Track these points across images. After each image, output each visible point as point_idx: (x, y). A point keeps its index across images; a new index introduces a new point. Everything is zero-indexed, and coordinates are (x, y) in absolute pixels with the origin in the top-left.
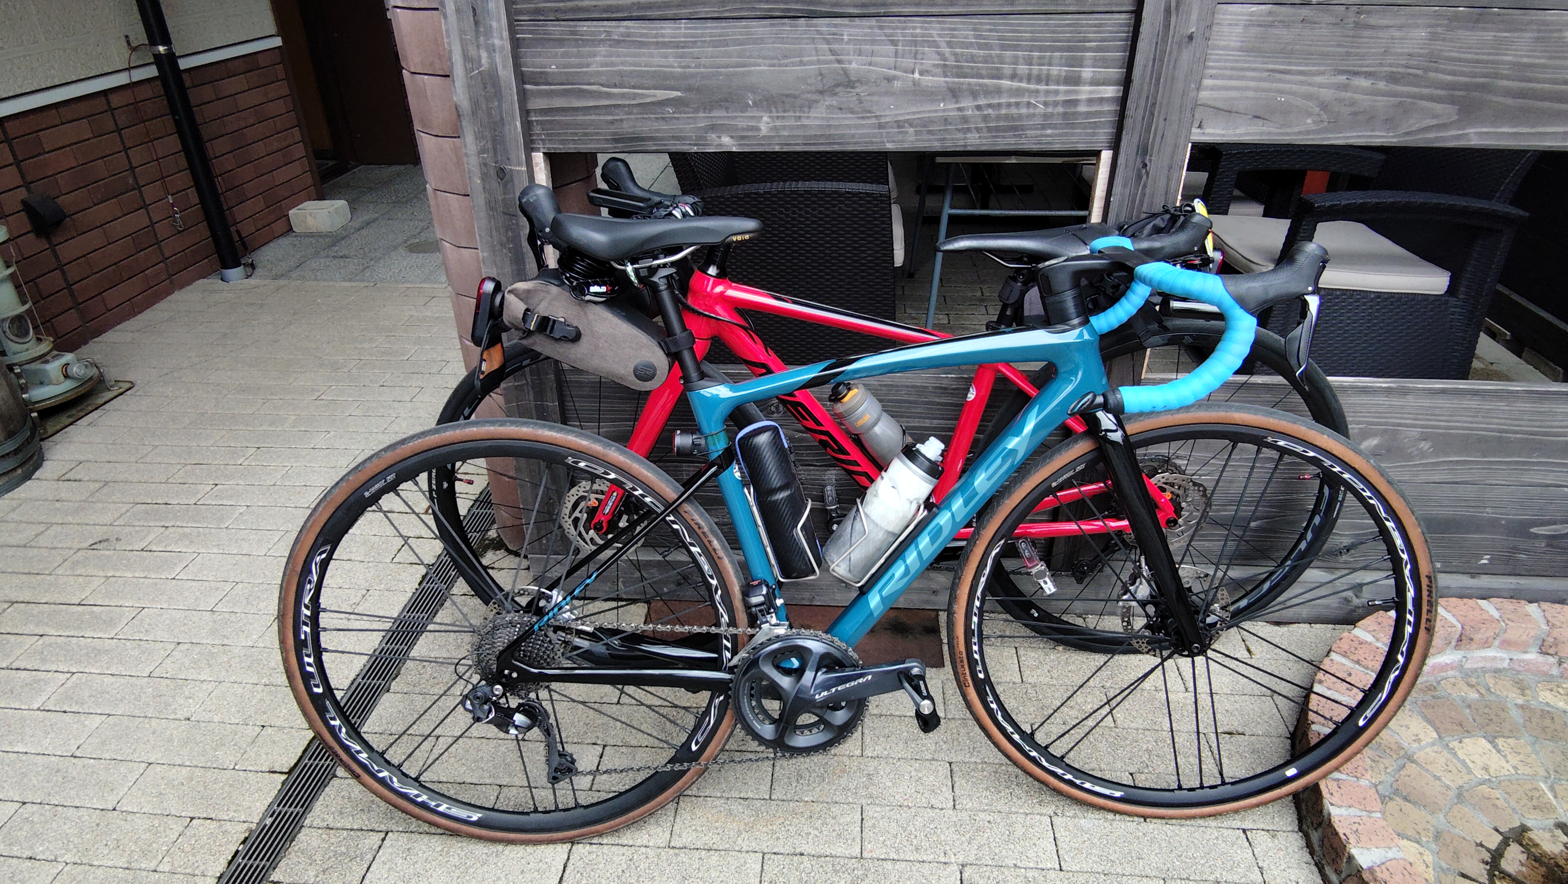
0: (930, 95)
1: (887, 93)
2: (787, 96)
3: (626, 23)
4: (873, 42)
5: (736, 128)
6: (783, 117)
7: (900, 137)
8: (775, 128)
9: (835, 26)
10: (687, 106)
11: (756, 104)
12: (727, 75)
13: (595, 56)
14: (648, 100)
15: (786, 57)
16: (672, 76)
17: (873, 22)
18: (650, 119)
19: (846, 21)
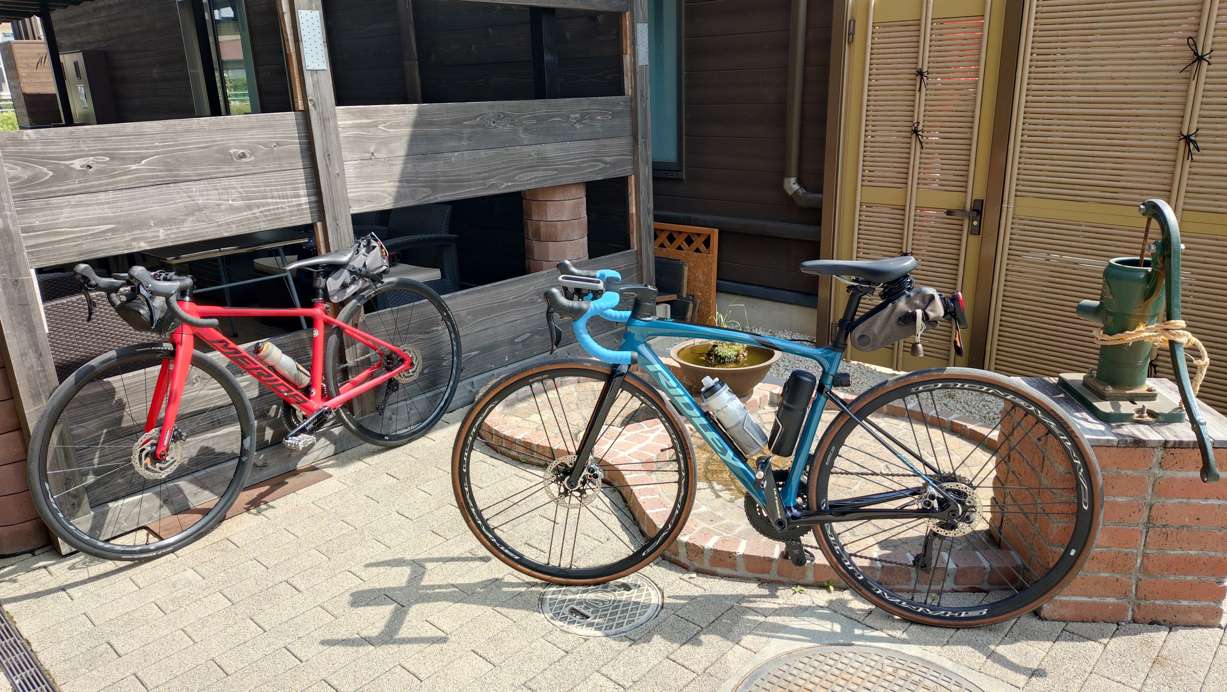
0: (239, 210)
1: (218, 212)
2: (171, 219)
3: (78, 196)
4: (207, 190)
5: (147, 238)
6: (171, 229)
7: (229, 229)
8: (167, 235)
9: (188, 185)
10: (118, 231)
11: (155, 225)
12: (138, 213)
13: (62, 214)
14: (96, 231)
15: (166, 201)
16: (108, 218)
17: (205, 182)
18: (98, 241)
19: (192, 183)
